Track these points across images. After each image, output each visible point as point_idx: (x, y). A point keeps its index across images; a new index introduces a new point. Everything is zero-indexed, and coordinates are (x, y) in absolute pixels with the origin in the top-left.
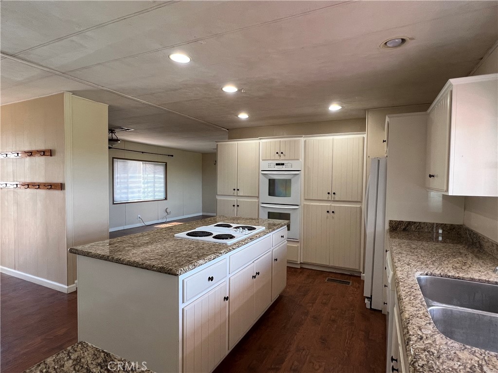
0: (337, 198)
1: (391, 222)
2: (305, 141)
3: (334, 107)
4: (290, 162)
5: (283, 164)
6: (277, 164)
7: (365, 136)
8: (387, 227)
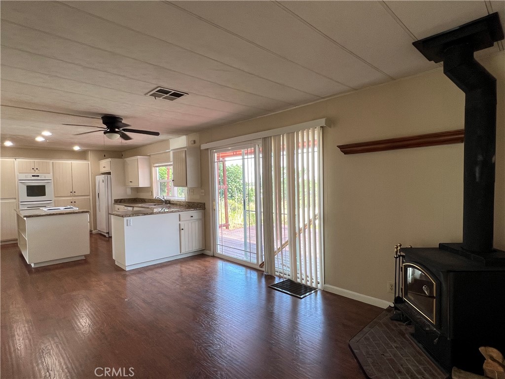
0: (76, 194)
1: (115, 200)
2: (53, 163)
3: (77, 148)
4: (44, 174)
5: (38, 176)
6: (33, 176)
7: (89, 162)
8: (113, 202)
